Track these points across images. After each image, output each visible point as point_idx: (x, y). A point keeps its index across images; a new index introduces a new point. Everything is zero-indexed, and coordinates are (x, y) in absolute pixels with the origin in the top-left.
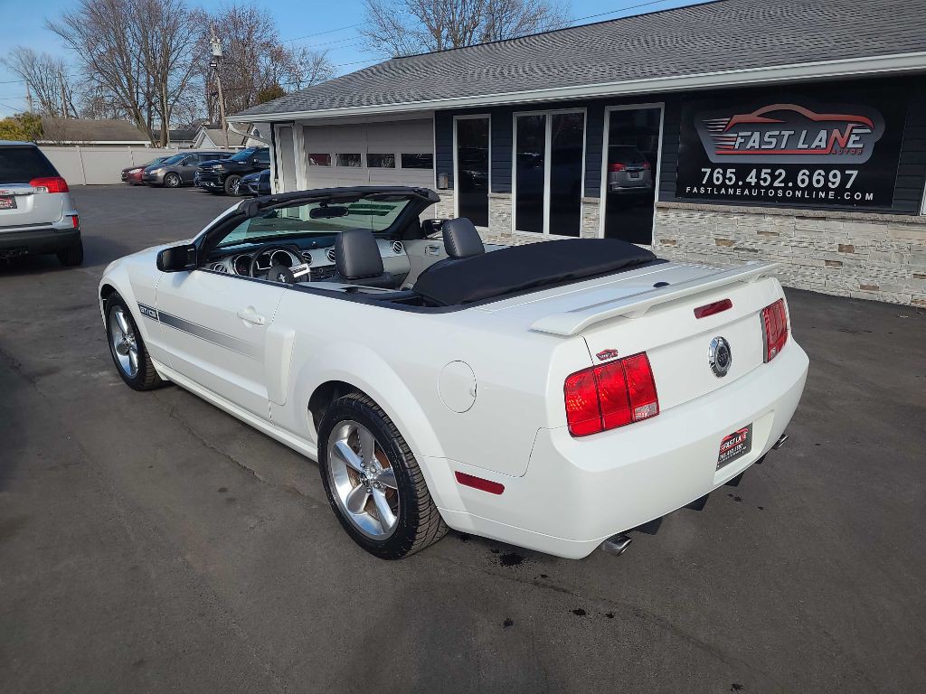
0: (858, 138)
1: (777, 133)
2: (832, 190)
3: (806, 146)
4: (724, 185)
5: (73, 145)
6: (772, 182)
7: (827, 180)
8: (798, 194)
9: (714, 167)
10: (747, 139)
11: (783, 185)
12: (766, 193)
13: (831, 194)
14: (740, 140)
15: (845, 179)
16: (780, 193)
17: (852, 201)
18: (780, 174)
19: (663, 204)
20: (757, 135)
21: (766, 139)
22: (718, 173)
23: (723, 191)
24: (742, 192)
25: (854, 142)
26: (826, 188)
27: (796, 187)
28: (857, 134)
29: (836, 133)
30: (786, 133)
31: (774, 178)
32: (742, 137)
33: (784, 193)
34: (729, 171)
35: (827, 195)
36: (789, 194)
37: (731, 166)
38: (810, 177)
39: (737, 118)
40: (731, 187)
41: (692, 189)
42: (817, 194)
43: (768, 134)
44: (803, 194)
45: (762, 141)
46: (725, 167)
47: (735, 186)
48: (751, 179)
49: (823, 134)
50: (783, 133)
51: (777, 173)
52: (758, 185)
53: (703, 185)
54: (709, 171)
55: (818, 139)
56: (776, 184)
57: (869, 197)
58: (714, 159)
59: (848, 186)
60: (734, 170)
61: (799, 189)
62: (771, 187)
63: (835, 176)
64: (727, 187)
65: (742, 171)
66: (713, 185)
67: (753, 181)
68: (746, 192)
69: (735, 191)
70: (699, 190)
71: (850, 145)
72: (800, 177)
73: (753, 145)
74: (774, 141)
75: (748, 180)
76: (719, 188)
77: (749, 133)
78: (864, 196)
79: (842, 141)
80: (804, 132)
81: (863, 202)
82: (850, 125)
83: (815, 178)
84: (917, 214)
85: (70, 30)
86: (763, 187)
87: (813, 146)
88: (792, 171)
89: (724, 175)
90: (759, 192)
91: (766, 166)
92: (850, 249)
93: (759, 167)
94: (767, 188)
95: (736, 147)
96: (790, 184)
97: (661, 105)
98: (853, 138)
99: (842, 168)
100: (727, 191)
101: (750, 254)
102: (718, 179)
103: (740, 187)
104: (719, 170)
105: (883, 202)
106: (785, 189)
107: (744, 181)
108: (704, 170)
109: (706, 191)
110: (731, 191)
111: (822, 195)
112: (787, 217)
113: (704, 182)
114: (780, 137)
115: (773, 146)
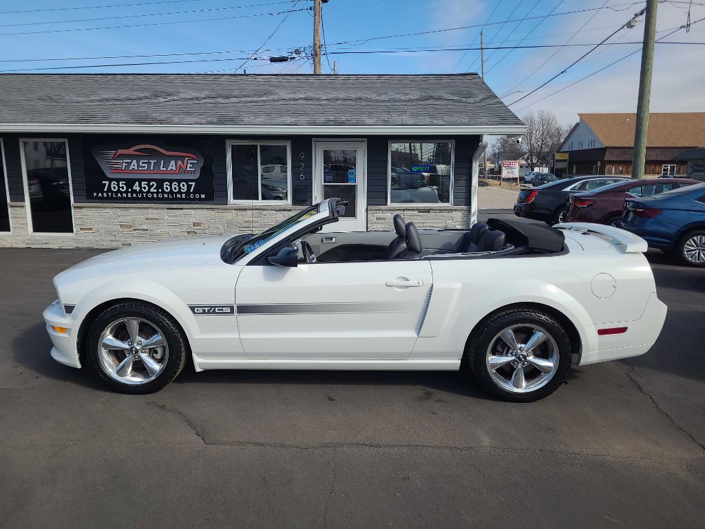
0: (191, 165)
1: (147, 161)
2: (184, 193)
3: (165, 169)
4: (119, 191)
6: (149, 189)
7: (180, 188)
8: (166, 196)
9: (111, 180)
10: (129, 164)
11: (155, 191)
12: (147, 195)
13: (184, 196)
14: (124, 164)
15: (189, 187)
16: (155, 196)
17: (195, 199)
18: (153, 185)
19: (79, 205)
20: (134, 162)
21: (141, 164)
22: (114, 184)
23: (119, 195)
24: (132, 195)
25: (190, 167)
26: (180, 192)
27: (163, 192)
28: (190, 163)
29: (180, 162)
30: (153, 162)
31: (150, 187)
32: (126, 163)
33: (157, 195)
34: (121, 183)
35: (181, 196)
36: (160, 196)
37: (122, 180)
38: (171, 186)
39: (120, 151)
40: (124, 192)
41: (98, 194)
42: (176, 196)
43: (142, 161)
44: (168, 196)
45: (138, 166)
46: (118, 180)
47: (127, 192)
48: (136, 187)
49: (173, 162)
50: (150, 161)
51: (151, 184)
52: (141, 191)
53: (105, 192)
54: (107, 183)
55: (171, 165)
56: (152, 190)
57: (203, 196)
58: (110, 176)
59: (192, 190)
60: (124, 182)
61: (166, 193)
62: (149, 192)
63: (183, 185)
64: (121, 193)
65: (130, 183)
66: (112, 192)
67: (138, 189)
68: (134, 195)
69: (127, 195)
70: (103, 195)
71: (188, 169)
72: (165, 187)
73: (134, 167)
74: (146, 165)
75: (134, 188)
76: (116, 193)
77: (130, 161)
78: (200, 196)
79: (184, 167)
80: (162, 162)
81: (200, 199)
82: (186, 159)
83: (173, 187)
84: (227, 205)
86: (145, 192)
87: (169, 169)
88: (160, 183)
89: (118, 185)
90: (143, 195)
91: (145, 180)
92: (199, 224)
93: (140, 181)
94: (147, 193)
95: (123, 169)
96: (160, 190)
97: (66, 140)
98: (189, 165)
99: (187, 181)
100: (122, 195)
101: (144, 232)
102: (114, 188)
103: (130, 192)
104: (114, 182)
105: (210, 198)
106: (158, 193)
107: (132, 189)
108: (104, 182)
109: (108, 195)
110: (125, 195)
111: (179, 196)
112: (162, 208)
113: (105, 190)
114: (149, 163)
115: (146, 168)
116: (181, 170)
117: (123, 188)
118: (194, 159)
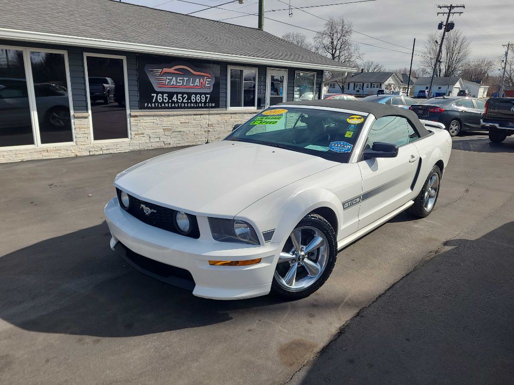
1: (182, 78)
2: (203, 103)
3: (193, 85)
4: (163, 102)
6: (183, 100)
7: (201, 99)
8: (192, 105)
9: (157, 93)
10: (171, 80)
11: (187, 101)
12: (181, 105)
13: (203, 105)
14: (167, 80)
15: (206, 98)
17: (209, 107)
19: (134, 114)
20: (174, 78)
21: (178, 81)
23: (163, 105)
24: (171, 105)
25: (208, 84)
26: (201, 102)
27: (191, 102)
29: (202, 80)
31: (183, 98)
32: (169, 79)
33: (187, 105)
34: (165, 95)
36: (189, 105)
37: (165, 93)
39: (166, 70)
40: (166, 103)
41: (148, 105)
43: (179, 78)
44: (194, 105)
46: (163, 93)
47: (168, 102)
48: (175, 99)
49: (198, 80)
50: (184, 78)
51: (184, 96)
52: (177, 102)
53: (153, 103)
54: (155, 95)
55: (196, 82)
57: (213, 105)
58: (157, 89)
59: (207, 101)
60: (167, 95)
61: (193, 103)
62: (182, 102)
63: (203, 97)
64: (165, 103)
65: (170, 95)
66: (158, 103)
67: (175, 100)
68: (173, 105)
69: (168, 105)
70: (151, 105)
71: (206, 85)
72: (192, 98)
73: (173, 83)
74: (181, 82)
75: (173, 99)
76: (161, 103)
77: (171, 78)
79: (204, 84)
80: (192, 79)
81: (212, 107)
82: (206, 77)
83: (197, 98)
84: (226, 110)
86: (179, 103)
87: (195, 85)
88: (189, 95)
89: (163, 97)
90: (178, 105)
91: (180, 93)
92: (211, 125)
93: (177, 93)
95: (166, 84)
96: (189, 101)
97: (124, 58)
98: (207, 82)
99: (205, 94)
100: (165, 105)
101: (179, 133)
102: (160, 99)
103: (170, 103)
104: (160, 95)
105: (217, 106)
106: (188, 103)
107: (172, 100)
108: (152, 95)
109: (155, 105)
110: (167, 105)
111: (200, 105)
112: (191, 115)
113: (154, 101)
114: (183, 80)
115: (181, 84)
117: (166, 99)
118: (209, 78)
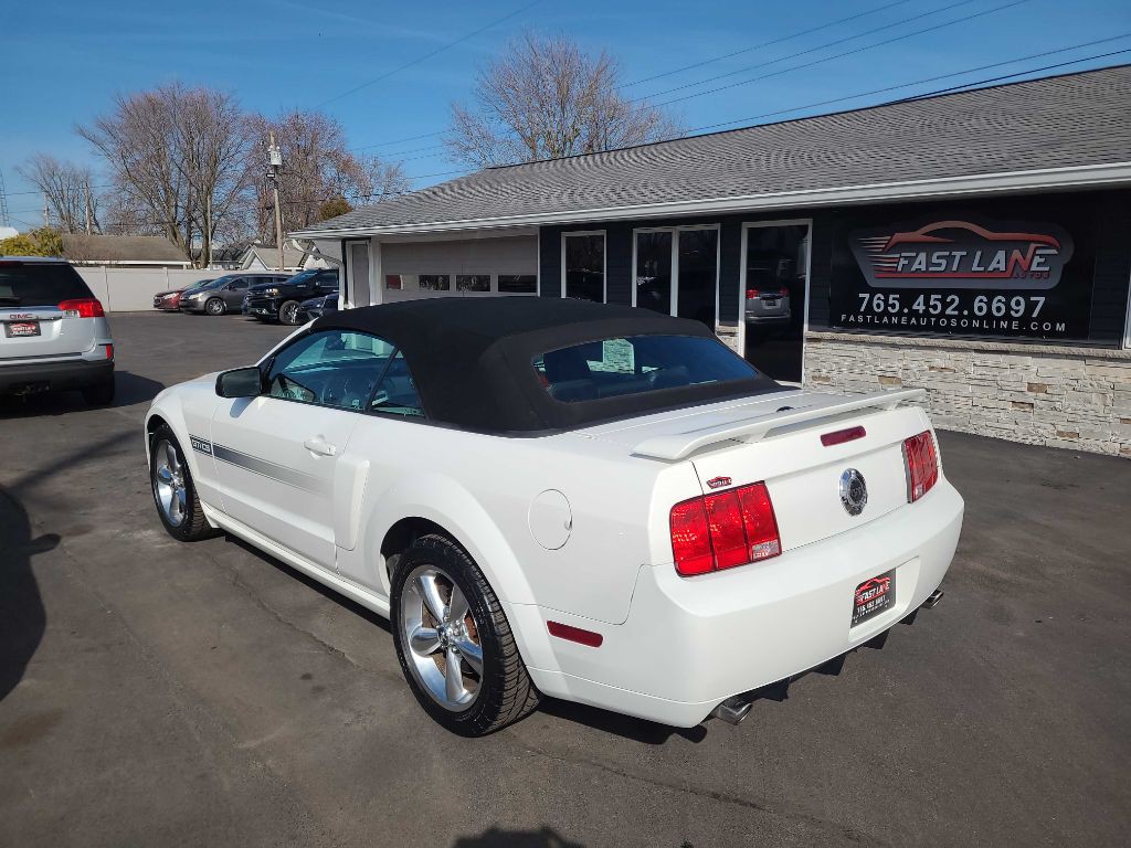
0: (1043, 260)
1: (947, 253)
2: (1016, 319)
3: (982, 269)
4: (885, 312)
5: (97, 265)
6: (944, 308)
7: (1009, 308)
8: (976, 324)
9: (873, 292)
10: (912, 260)
11: (956, 313)
12: (937, 322)
13: (1015, 325)
14: (903, 262)
15: (1030, 307)
16: (954, 323)
17: (1041, 332)
18: (953, 300)
19: (815, 334)
20: (922, 256)
21: (934, 260)
22: (878, 299)
23: (885, 320)
24: (909, 320)
26: (1007, 317)
27: (972, 316)
28: (1041, 256)
29: (1016, 254)
30: (958, 254)
31: (946, 305)
32: (906, 258)
33: (958, 322)
34: (891, 296)
35: (1010, 325)
36: (964, 323)
37: (894, 291)
38: (989, 304)
39: (899, 237)
40: (895, 315)
41: (848, 317)
42: (998, 324)
43: (936, 255)
44: (982, 324)
45: (929, 263)
46: (887, 292)
47: (900, 314)
48: (919, 306)
49: (1001, 255)
50: (953, 253)
51: (948, 300)
52: (926, 314)
53: (862, 313)
54: (867, 296)
55: (996, 260)
56: (949, 312)
57: (1061, 327)
58: (873, 283)
59: (1035, 315)
60: (897, 296)
61: (977, 318)
62: (942, 315)
63: (1018, 303)
64: (890, 316)
65: (907, 297)
66: (874, 313)
67: (921, 308)
68: (913, 321)
69: (899, 321)
70: (856, 318)
71: (1034, 268)
72: (976, 305)
73: (920, 267)
74: (944, 262)
75: (915, 307)
76: (880, 316)
77: (914, 254)
78: (1054, 327)
79: (1024, 264)
80: (979, 253)
81: (1053, 333)
82: (1034, 246)
83: (994, 305)
84: (1120, 348)
85: (101, 134)
86: (933, 316)
87: (990, 269)
88: (967, 297)
89: (886, 301)
90: (929, 322)
91: (936, 291)
92: (1041, 388)
93: (927, 293)
94: (938, 317)
95: (900, 269)
96: (966, 313)
97: (809, 222)
98: (1037, 259)
99: (1026, 294)
100: (890, 320)
102: (878, 306)
103: (905, 315)
104: (879, 295)
105: (1077, 333)
106: (960, 317)
107: (910, 308)
108: (861, 295)
109: (865, 319)
110: (895, 320)
111: (1004, 324)
112: (964, 349)
113: (862, 310)
114: (950, 259)
115: (942, 268)
116: (1015, 269)
118: (1050, 246)
